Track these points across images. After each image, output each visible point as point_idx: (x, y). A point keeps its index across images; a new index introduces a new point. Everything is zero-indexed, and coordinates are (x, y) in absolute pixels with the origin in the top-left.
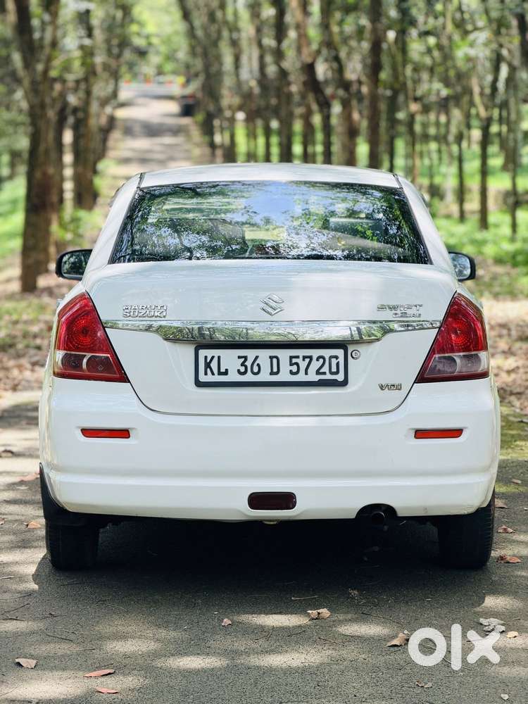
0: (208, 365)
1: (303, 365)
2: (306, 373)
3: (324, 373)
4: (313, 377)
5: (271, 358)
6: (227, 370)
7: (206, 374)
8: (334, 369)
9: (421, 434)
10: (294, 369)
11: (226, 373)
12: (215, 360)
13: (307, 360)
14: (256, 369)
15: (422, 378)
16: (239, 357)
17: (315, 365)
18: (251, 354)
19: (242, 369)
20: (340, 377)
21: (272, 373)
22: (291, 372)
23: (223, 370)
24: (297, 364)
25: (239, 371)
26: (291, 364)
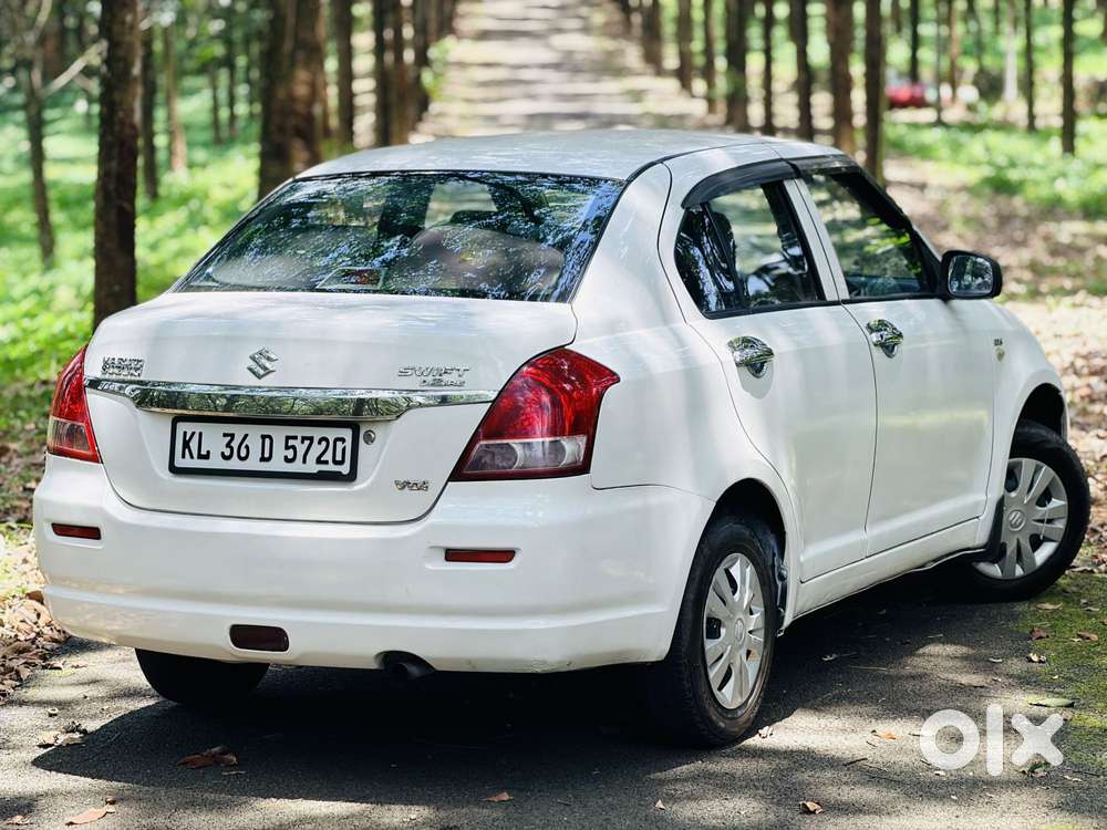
0: (186, 444)
1: (301, 449)
2: (304, 462)
3: (326, 462)
4: (311, 467)
5: (264, 437)
6: (208, 452)
7: (183, 456)
8: (339, 458)
9: (453, 555)
10: (290, 454)
11: (207, 457)
12: (196, 437)
13: (307, 442)
14: (243, 454)
15: (458, 474)
16: (225, 435)
17: (317, 449)
18: (239, 431)
19: (227, 453)
20: (345, 469)
21: (263, 459)
22: (287, 460)
23: (204, 452)
24: (294, 447)
25: (223, 453)
26: (287, 448)
